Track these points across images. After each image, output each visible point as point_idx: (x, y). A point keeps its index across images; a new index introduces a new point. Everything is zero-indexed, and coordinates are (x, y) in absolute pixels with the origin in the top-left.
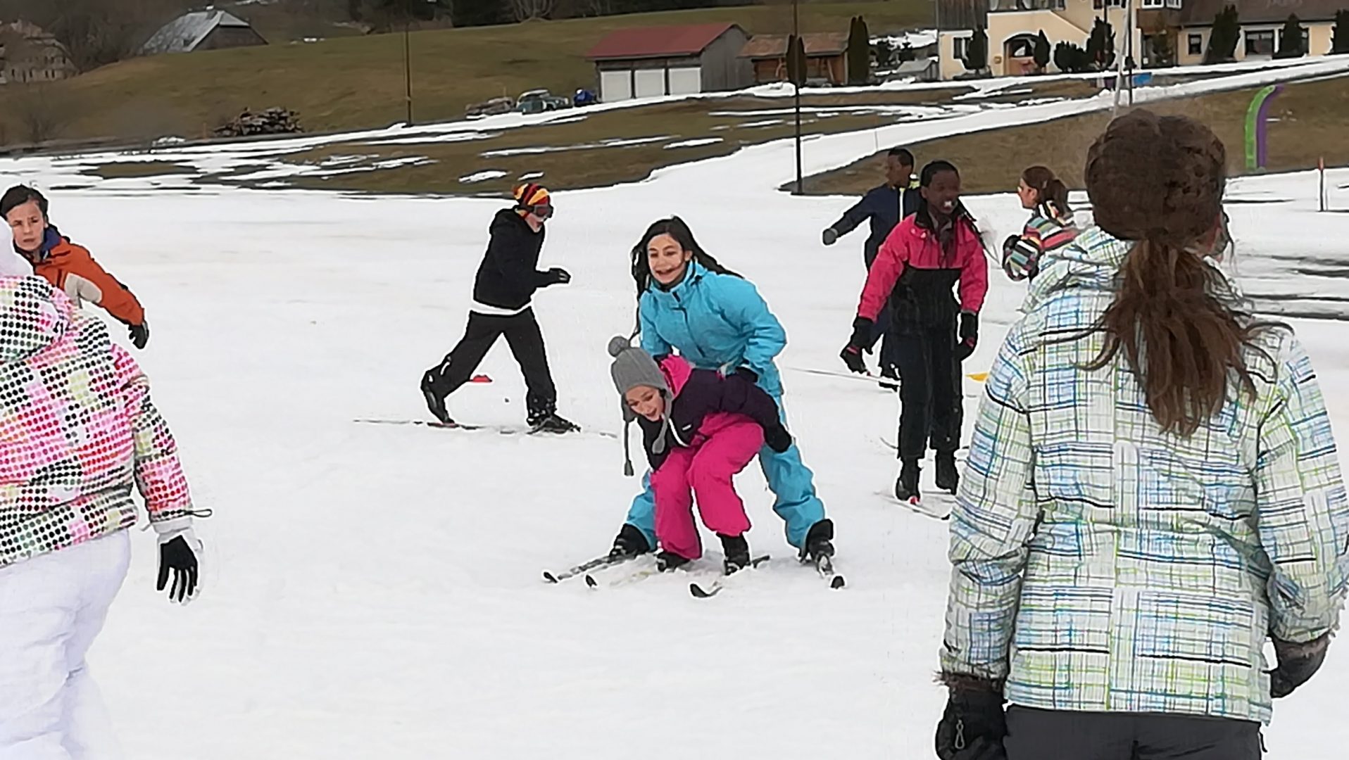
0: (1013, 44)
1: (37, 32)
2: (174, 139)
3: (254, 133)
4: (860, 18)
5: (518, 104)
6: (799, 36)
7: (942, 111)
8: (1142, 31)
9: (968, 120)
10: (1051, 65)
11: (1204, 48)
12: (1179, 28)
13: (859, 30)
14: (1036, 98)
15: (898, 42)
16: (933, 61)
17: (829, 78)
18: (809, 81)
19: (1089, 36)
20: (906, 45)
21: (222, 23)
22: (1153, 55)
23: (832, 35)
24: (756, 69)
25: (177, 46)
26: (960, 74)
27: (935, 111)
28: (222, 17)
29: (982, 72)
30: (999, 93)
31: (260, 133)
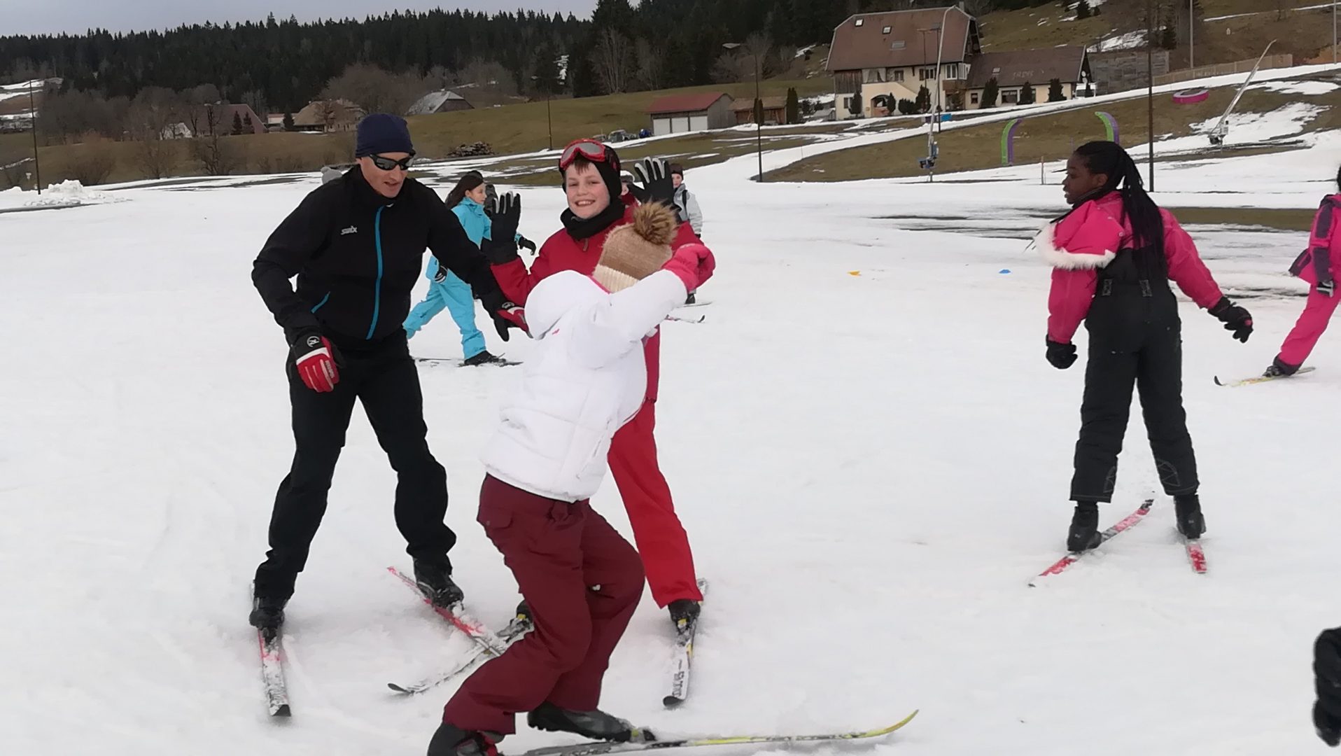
0: (876, 100)
1: (350, 104)
2: (425, 159)
3: (468, 155)
4: (793, 89)
5: (609, 138)
6: (759, 99)
7: (837, 136)
8: (946, 92)
9: (852, 141)
10: (897, 111)
11: (980, 99)
12: (966, 90)
13: (792, 95)
14: (889, 128)
15: (814, 101)
16: (833, 111)
17: (776, 120)
18: (766, 122)
19: (917, 95)
20: (818, 102)
21: (450, 98)
22: (952, 105)
23: (779, 98)
24: (737, 116)
25: (426, 110)
26: (847, 117)
27: (834, 137)
28: (450, 94)
29: (859, 115)
30: (869, 126)
31: (471, 155)
